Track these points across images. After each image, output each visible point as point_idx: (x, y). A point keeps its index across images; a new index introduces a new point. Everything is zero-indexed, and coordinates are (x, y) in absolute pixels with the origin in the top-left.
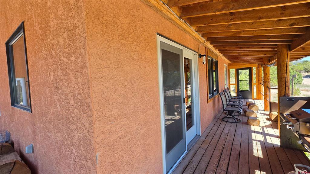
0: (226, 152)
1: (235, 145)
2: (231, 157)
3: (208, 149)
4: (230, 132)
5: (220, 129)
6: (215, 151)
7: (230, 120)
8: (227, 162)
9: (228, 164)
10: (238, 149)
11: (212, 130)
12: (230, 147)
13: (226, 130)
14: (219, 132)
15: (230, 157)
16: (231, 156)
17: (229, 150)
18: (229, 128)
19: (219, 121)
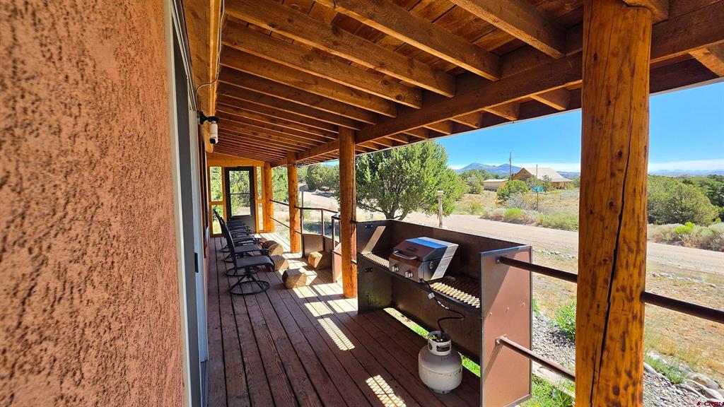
0: (294, 371)
1: (298, 346)
2: (313, 380)
3: (252, 389)
4: (267, 318)
5: (242, 320)
6: (272, 385)
7: (248, 289)
8: (314, 395)
9: (319, 401)
10: (310, 352)
11: (226, 331)
12: (293, 356)
13: (257, 317)
14: (243, 329)
15: (311, 381)
16: (310, 376)
17: (295, 364)
18: (257, 309)
19: (225, 300)
